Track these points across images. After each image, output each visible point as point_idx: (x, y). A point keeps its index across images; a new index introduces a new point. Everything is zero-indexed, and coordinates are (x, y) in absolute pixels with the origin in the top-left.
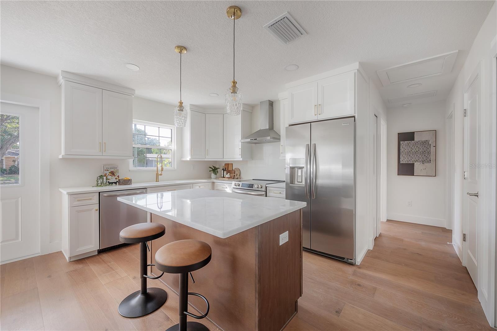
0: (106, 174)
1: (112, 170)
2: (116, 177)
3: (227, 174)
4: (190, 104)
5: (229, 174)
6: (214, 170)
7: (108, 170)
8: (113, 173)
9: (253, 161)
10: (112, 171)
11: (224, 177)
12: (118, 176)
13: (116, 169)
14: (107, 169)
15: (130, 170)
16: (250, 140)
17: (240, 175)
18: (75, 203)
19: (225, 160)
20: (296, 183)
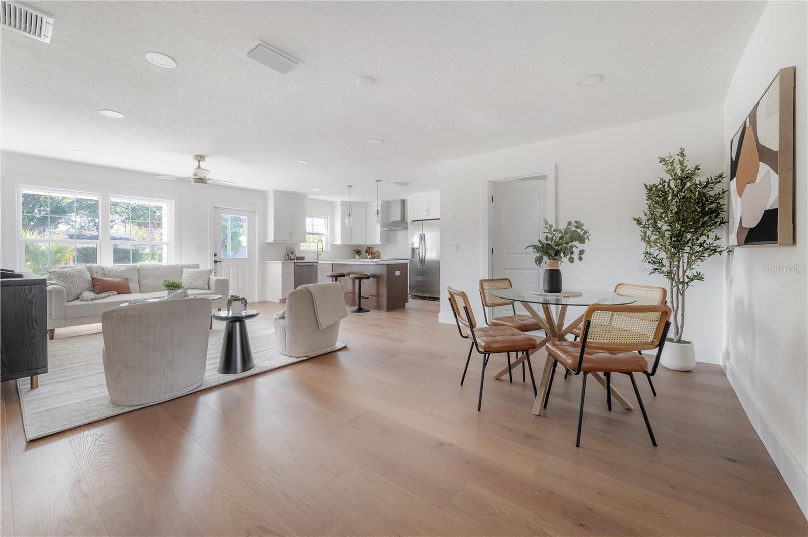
0: (289, 254)
2: (294, 255)
3: (369, 255)
4: (341, 201)
6: (358, 252)
8: (292, 253)
11: (366, 257)
17: (379, 256)
19: (367, 244)
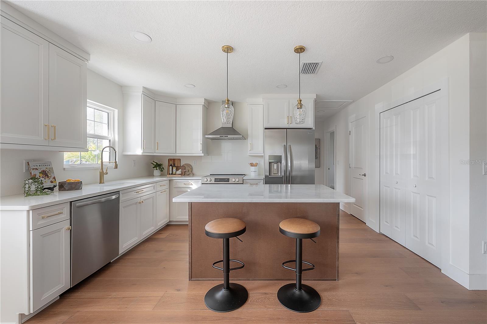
0: (35, 175)
1: (44, 168)
2: (51, 179)
3: (177, 170)
4: (143, 87)
5: (180, 170)
6: (158, 166)
7: (37, 169)
8: (45, 174)
9: (209, 156)
10: (44, 171)
11: (172, 174)
12: (54, 178)
13: (49, 167)
14: (36, 167)
15: (64, 169)
16: (220, 136)
17: (192, 171)
18: (40, 223)
19: (177, 155)
20: (273, 174)
